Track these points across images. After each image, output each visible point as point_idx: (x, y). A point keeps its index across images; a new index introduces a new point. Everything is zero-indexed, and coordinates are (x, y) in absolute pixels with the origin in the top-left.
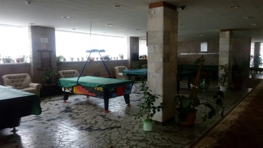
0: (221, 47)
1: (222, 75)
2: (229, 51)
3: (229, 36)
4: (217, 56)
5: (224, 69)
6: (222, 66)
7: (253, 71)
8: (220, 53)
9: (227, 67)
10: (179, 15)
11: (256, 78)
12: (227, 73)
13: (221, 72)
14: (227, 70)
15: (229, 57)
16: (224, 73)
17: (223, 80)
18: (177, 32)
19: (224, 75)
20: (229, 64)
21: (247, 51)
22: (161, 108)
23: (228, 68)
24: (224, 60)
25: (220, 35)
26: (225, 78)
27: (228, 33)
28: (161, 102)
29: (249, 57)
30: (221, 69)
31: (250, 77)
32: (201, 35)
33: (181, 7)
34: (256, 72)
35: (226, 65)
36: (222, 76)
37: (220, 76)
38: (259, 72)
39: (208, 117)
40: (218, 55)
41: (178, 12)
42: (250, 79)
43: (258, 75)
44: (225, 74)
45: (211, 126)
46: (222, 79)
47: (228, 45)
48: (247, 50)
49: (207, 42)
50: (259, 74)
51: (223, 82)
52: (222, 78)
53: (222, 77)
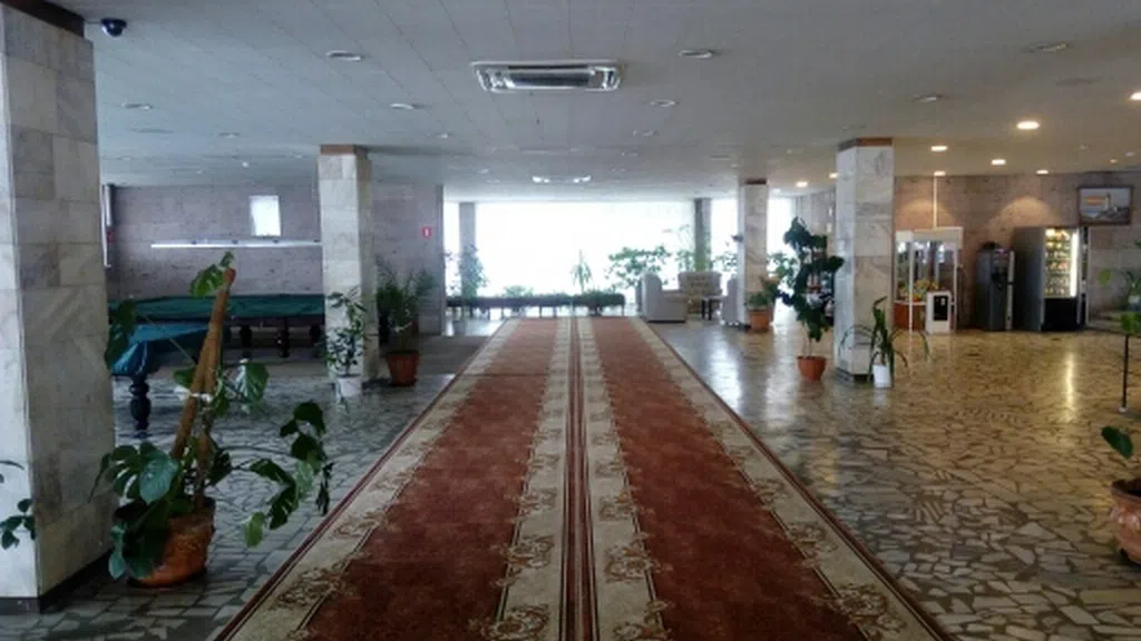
0: (327, 215)
1: (340, 331)
2: (360, 234)
3: (354, 176)
4: (316, 255)
5: (344, 309)
6: (336, 295)
7: (459, 309)
8: (327, 244)
9: (357, 299)
10: (99, 58)
11: (468, 334)
12: (358, 324)
13: (337, 322)
14: (359, 311)
15: (363, 257)
16: (348, 324)
17: (345, 352)
18: (95, 142)
19: (346, 333)
20: (365, 285)
21: (430, 233)
22: (21, 527)
23: (359, 304)
24: (343, 273)
25: (321, 170)
26: (352, 342)
27: (349, 161)
28: (26, 492)
29: (441, 256)
30: (334, 306)
31: (450, 331)
32: (245, 164)
33: (106, 22)
34: (468, 314)
35: (353, 290)
36: (342, 336)
37: (332, 336)
38: (477, 312)
39: (270, 519)
40: (319, 249)
41: (91, 45)
42: (450, 338)
43: (477, 323)
44: (350, 328)
45: (286, 555)
46: (338, 350)
47: (355, 208)
48: (430, 230)
49: (277, 197)
50: (481, 318)
51: (343, 360)
52: (339, 344)
53: (339, 341)
